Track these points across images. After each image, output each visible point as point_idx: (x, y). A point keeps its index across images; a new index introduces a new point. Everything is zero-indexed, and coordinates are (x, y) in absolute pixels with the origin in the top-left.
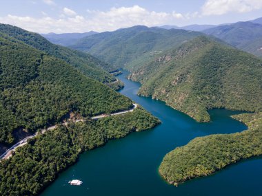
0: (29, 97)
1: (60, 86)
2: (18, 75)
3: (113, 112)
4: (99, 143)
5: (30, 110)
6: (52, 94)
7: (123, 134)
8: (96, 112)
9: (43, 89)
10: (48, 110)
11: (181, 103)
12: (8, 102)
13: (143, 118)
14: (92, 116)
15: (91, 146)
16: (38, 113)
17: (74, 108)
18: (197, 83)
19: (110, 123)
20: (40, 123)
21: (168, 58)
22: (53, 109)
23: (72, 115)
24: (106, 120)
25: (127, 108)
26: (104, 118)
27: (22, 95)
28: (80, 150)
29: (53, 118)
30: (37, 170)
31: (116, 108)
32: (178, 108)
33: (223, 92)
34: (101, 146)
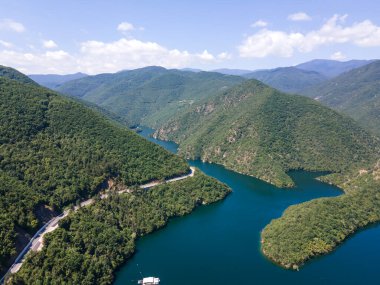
0: (40, 158)
1: (85, 141)
2: (17, 124)
3: (167, 178)
4: (159, 224)
5: (47, 178)
6: (74, 153)
7: (188, 209)
8: (144, 179)
9: (59, 145)
10: (76, 177)
11: (248, 165)
12: (8, 166)
13: (210, 185)
14: (139, 184)
15: (149, 229)
16: (62, 181)
17: (113, 173)
18: (263, 138)
19: (168, 193)
20: (68, 195)
21: (210, 108)
22: (83, 175)
23: (111, 183)
24: (160, 189)
25: (184, 171)
26: (157, 187)
27: (28, 155)
28: (134, 235)
29: (85, 189)
30: (88, 266)
31: (171, 173)
32: (246, 171)
33: (298, 149)
34: (162, 227)
